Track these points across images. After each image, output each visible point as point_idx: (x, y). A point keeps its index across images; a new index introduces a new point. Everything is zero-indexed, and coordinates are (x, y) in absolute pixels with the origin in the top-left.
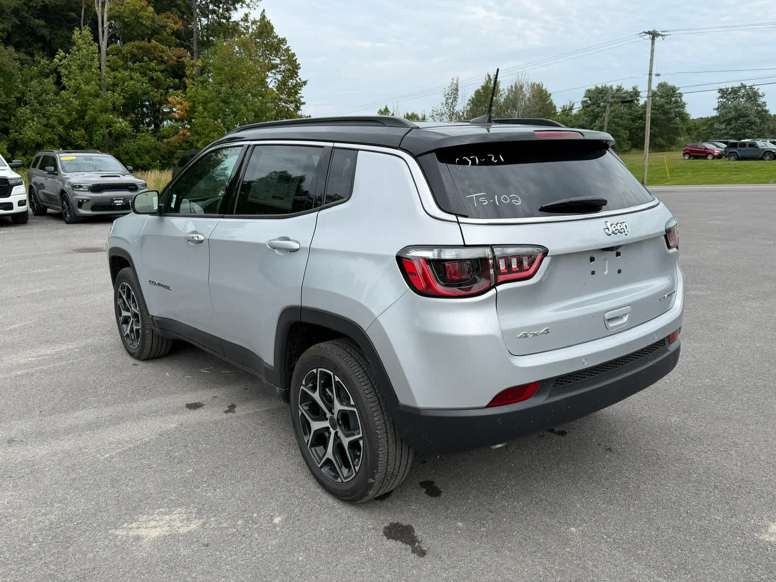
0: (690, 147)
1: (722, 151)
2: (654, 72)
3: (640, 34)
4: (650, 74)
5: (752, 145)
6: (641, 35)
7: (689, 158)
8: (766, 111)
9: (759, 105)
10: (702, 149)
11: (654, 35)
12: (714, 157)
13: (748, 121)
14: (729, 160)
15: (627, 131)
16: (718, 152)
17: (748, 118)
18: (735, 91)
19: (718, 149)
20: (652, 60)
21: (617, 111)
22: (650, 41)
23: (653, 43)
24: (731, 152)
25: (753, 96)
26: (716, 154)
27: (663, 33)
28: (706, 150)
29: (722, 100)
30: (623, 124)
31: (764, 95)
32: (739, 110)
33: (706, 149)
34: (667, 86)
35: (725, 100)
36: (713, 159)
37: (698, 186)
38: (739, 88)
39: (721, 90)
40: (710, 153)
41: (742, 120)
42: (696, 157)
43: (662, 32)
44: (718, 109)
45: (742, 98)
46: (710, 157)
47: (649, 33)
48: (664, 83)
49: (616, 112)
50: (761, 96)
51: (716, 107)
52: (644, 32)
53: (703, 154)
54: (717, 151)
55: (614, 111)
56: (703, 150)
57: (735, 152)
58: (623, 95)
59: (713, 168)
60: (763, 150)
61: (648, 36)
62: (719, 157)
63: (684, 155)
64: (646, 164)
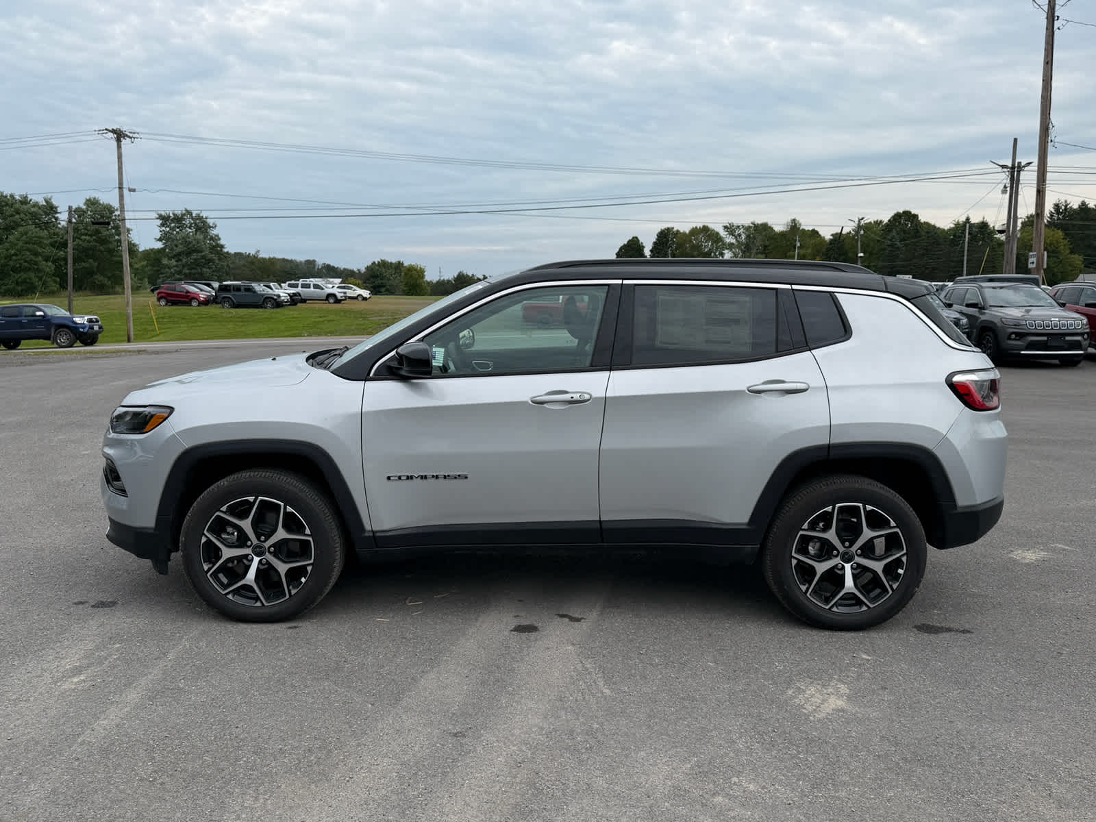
0: (164, 289)
1: (208, 296)
2: (125, 185)
3: (100, 131)
4: (121, 188)
5: (249, 289)
6: (102, 132)
7: (166, 304)
8: (222, 247)
9: (212, 239)
10: (183, 292)
11: (119, 135)
12: (201, 303)
13: (203, 257)
14: (223, 308)
15: (50, 264)
16: (205, 296)
17: (203, 254)
18: (178, 219)
19: (203, 293)
20: (120, 168)
21: (30, 233)
22: (115, 143)
23: (119, 147)
24: (224, 298)
25: (202, 225)
26: (202, 299)
27: (131, 135)
28: (189, 294)
29: (164, 228)
30: (43, 252)
31: (216, 226)
32: (190, 243)
33: (188, 292)
34: (100, 204)
35: (168, 229)
36: (198, 306)
37: (204, 341)
38: (184, 215)
39: (161, 217)
40: (194, 298)
41: (194, 256)
42: (174, 303)
43: (131, 133)
44: (160, 240)
45: (190, 228)
46: (194, 303)
47: (114, 131)
48: (95, 198)
49: (28, 235)
50: (212, 227)
51: (158, 236)
52: (106, 129)
53: (186, 299)
54: (202, 296)
55: (26, 234)
56: (184, 294)
57: (229, 298)
58: (32, 209)
59: (211, 317)
60: (263, 295)
61: (111, 135)
62: (207, 302)
63: (159, 300)
64: (130, 311)
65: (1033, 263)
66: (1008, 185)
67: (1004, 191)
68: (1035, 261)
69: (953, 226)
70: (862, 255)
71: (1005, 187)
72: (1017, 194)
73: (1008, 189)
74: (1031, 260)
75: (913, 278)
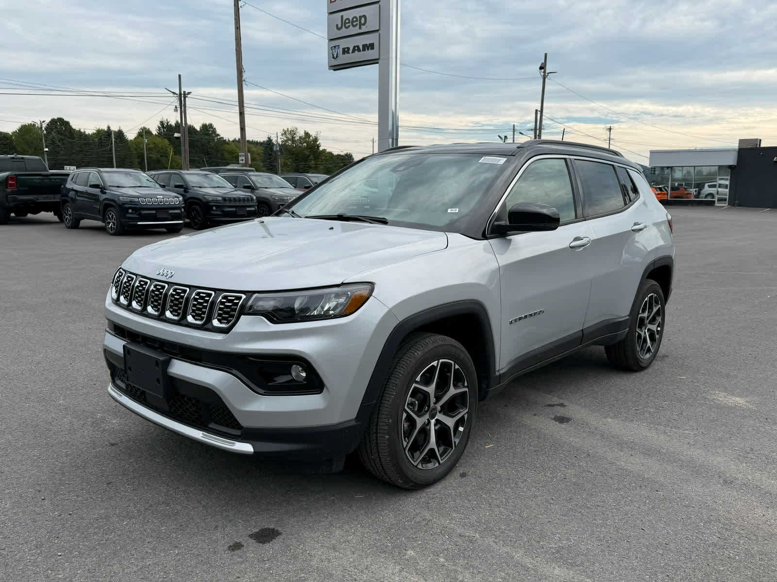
65: (243, 160)
66: (178, 106)
67: (176, 110)
68: (244, 159)
69: (95, 132)
70: (47, 149)
71: (176, 107)
72: (186, 113)
73: (179, 109)
74: (240, 158)
75: (77, 168)
